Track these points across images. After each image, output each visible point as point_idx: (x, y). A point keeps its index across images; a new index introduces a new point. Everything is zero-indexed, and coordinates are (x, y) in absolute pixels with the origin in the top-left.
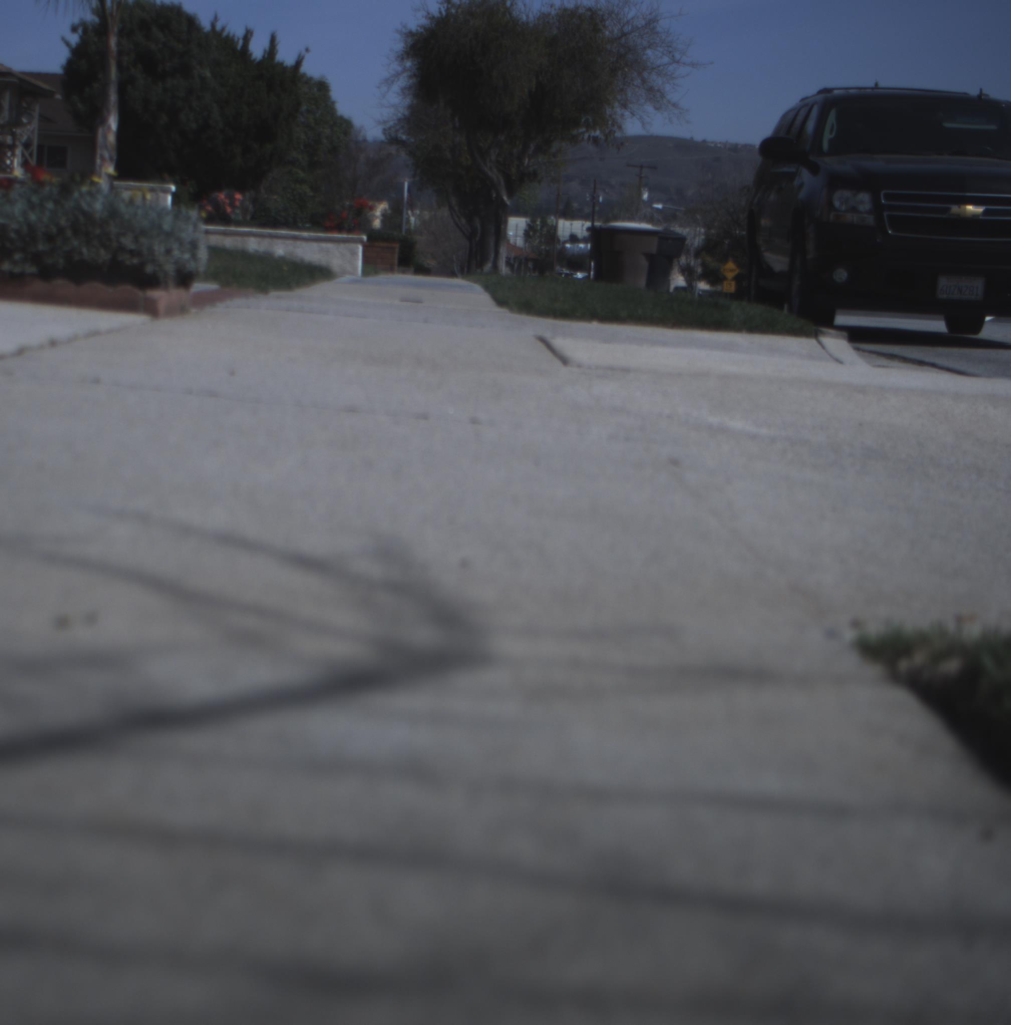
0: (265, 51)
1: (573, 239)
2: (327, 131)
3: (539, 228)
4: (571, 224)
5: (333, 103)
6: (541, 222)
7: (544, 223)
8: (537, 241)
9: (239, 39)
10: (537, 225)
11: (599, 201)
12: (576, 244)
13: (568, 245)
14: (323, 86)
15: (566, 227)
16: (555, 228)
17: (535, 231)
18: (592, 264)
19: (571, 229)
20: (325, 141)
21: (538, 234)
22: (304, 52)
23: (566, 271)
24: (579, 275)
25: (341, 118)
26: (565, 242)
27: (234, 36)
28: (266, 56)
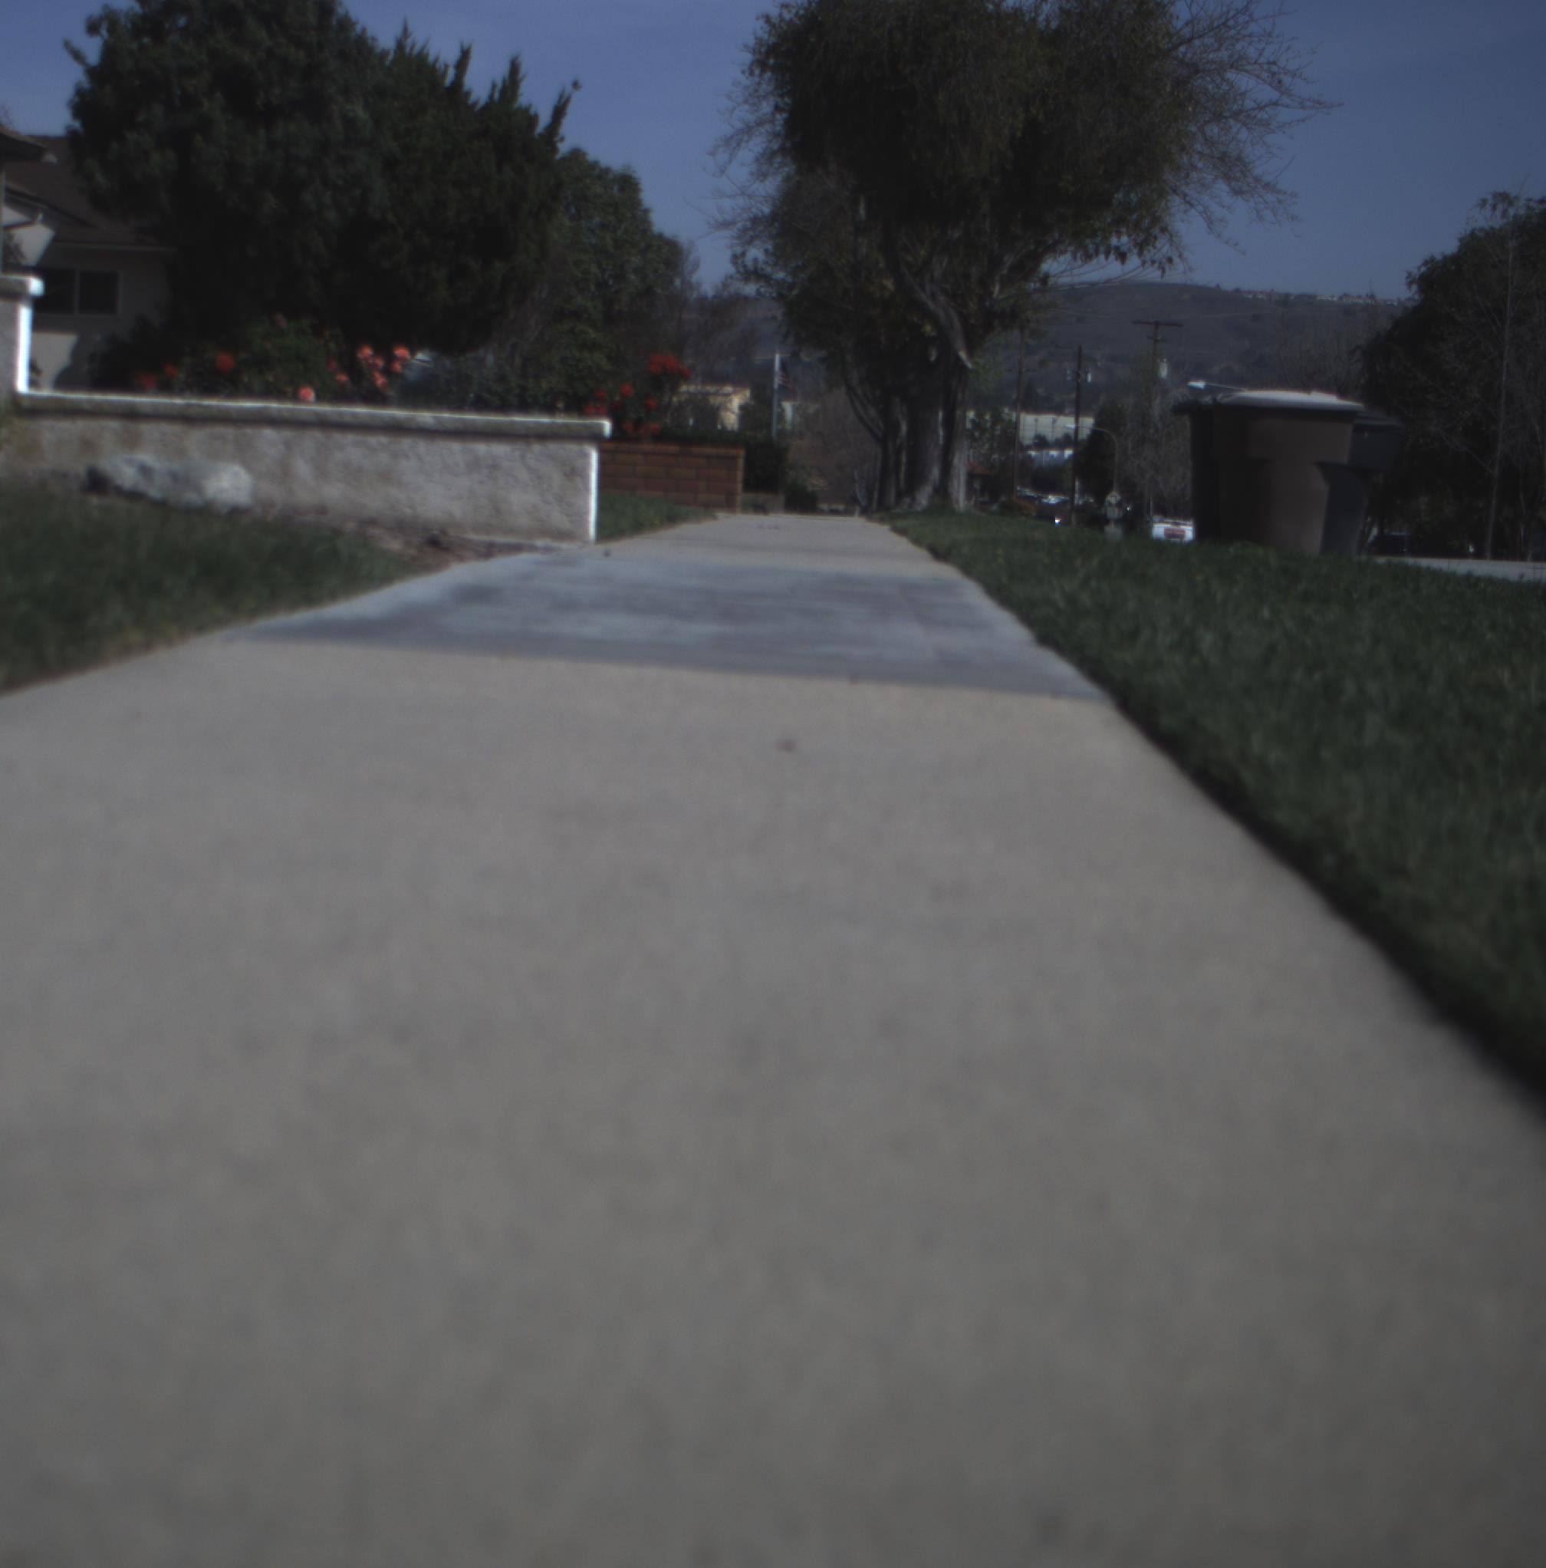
0: (494, 86)
1: (1041, 443)
2: (636, 260)
3: (989, 425)
4: (1036, 420)
5: (646, 211)
6: (992, 416)
7: (997, 418)
8: (987, 446)
9: (446, 66)
10: (986, 421)
11: (1086, 380)
12: (1045, 452)
13: (1033, 453)
14: (628, 184)
15: (1033, 424)
16: (1016, 426)
17: (983, 431)
18: (1077, 483)
19: (1036, 426)
20: (633, 277)
21: (987, 435)
22: (569, 88)
23: (1029, 492)
24: (1052, 499)
25: (660, 236)
26: (1029, 448)
27: (436, 60)
28: (497, 96)
